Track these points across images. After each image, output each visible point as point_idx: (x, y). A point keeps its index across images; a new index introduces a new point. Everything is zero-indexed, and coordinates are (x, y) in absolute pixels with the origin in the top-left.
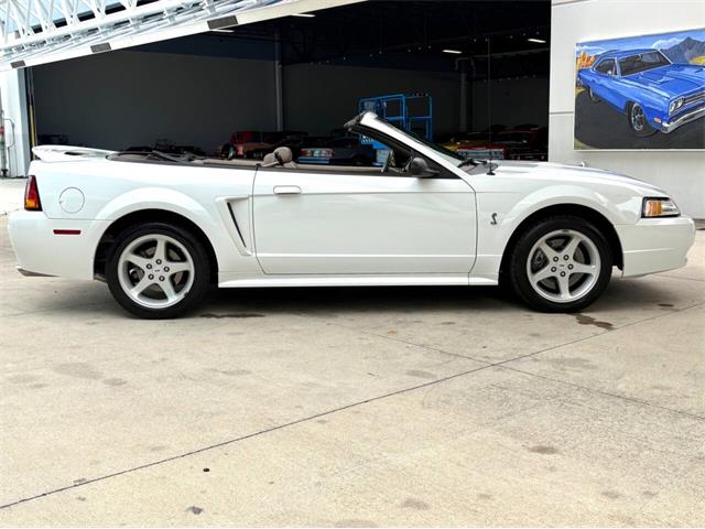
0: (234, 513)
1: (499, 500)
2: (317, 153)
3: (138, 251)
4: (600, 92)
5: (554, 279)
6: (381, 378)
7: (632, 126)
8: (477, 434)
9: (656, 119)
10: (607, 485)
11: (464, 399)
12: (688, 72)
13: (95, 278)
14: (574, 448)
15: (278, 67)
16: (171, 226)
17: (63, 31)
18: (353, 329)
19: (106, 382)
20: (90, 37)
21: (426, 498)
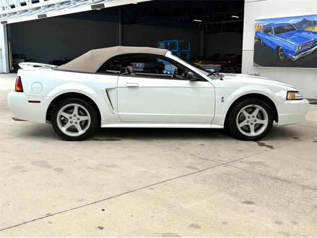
0: (117, 229)
1: (231, 224)
2: (138, 65)
3: (66, 111)
4: (265, 41)
5: (248, 126)
6: (175, 169)
7: (279, 57)
8: (219, 195)
9: (290, 55)
10: (276, 218)
11: (212, 179)
12: (304, 34)
13: (46, 122)
14: (261, 202)
15: (120, 26)
16: (81, 100)
17: (24, 8)
18: (161, 147)
19: (55, 169)
20: (37, 11)
21: (199, 223)
